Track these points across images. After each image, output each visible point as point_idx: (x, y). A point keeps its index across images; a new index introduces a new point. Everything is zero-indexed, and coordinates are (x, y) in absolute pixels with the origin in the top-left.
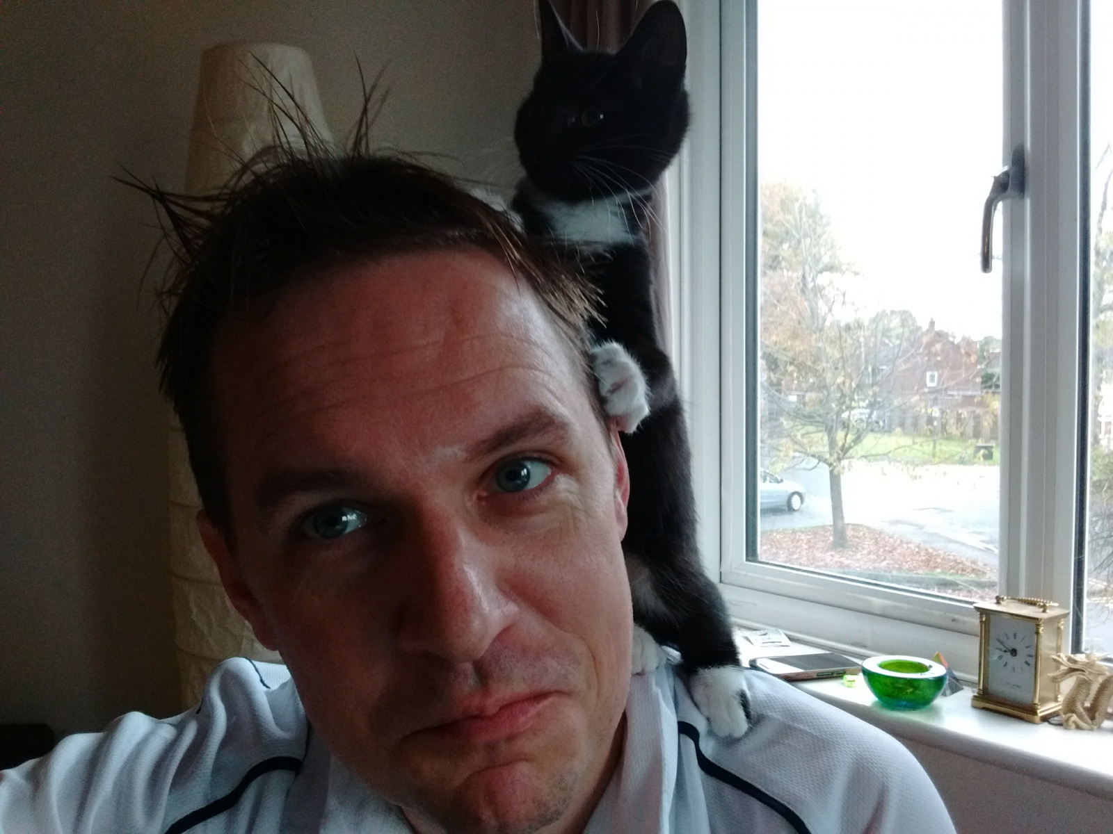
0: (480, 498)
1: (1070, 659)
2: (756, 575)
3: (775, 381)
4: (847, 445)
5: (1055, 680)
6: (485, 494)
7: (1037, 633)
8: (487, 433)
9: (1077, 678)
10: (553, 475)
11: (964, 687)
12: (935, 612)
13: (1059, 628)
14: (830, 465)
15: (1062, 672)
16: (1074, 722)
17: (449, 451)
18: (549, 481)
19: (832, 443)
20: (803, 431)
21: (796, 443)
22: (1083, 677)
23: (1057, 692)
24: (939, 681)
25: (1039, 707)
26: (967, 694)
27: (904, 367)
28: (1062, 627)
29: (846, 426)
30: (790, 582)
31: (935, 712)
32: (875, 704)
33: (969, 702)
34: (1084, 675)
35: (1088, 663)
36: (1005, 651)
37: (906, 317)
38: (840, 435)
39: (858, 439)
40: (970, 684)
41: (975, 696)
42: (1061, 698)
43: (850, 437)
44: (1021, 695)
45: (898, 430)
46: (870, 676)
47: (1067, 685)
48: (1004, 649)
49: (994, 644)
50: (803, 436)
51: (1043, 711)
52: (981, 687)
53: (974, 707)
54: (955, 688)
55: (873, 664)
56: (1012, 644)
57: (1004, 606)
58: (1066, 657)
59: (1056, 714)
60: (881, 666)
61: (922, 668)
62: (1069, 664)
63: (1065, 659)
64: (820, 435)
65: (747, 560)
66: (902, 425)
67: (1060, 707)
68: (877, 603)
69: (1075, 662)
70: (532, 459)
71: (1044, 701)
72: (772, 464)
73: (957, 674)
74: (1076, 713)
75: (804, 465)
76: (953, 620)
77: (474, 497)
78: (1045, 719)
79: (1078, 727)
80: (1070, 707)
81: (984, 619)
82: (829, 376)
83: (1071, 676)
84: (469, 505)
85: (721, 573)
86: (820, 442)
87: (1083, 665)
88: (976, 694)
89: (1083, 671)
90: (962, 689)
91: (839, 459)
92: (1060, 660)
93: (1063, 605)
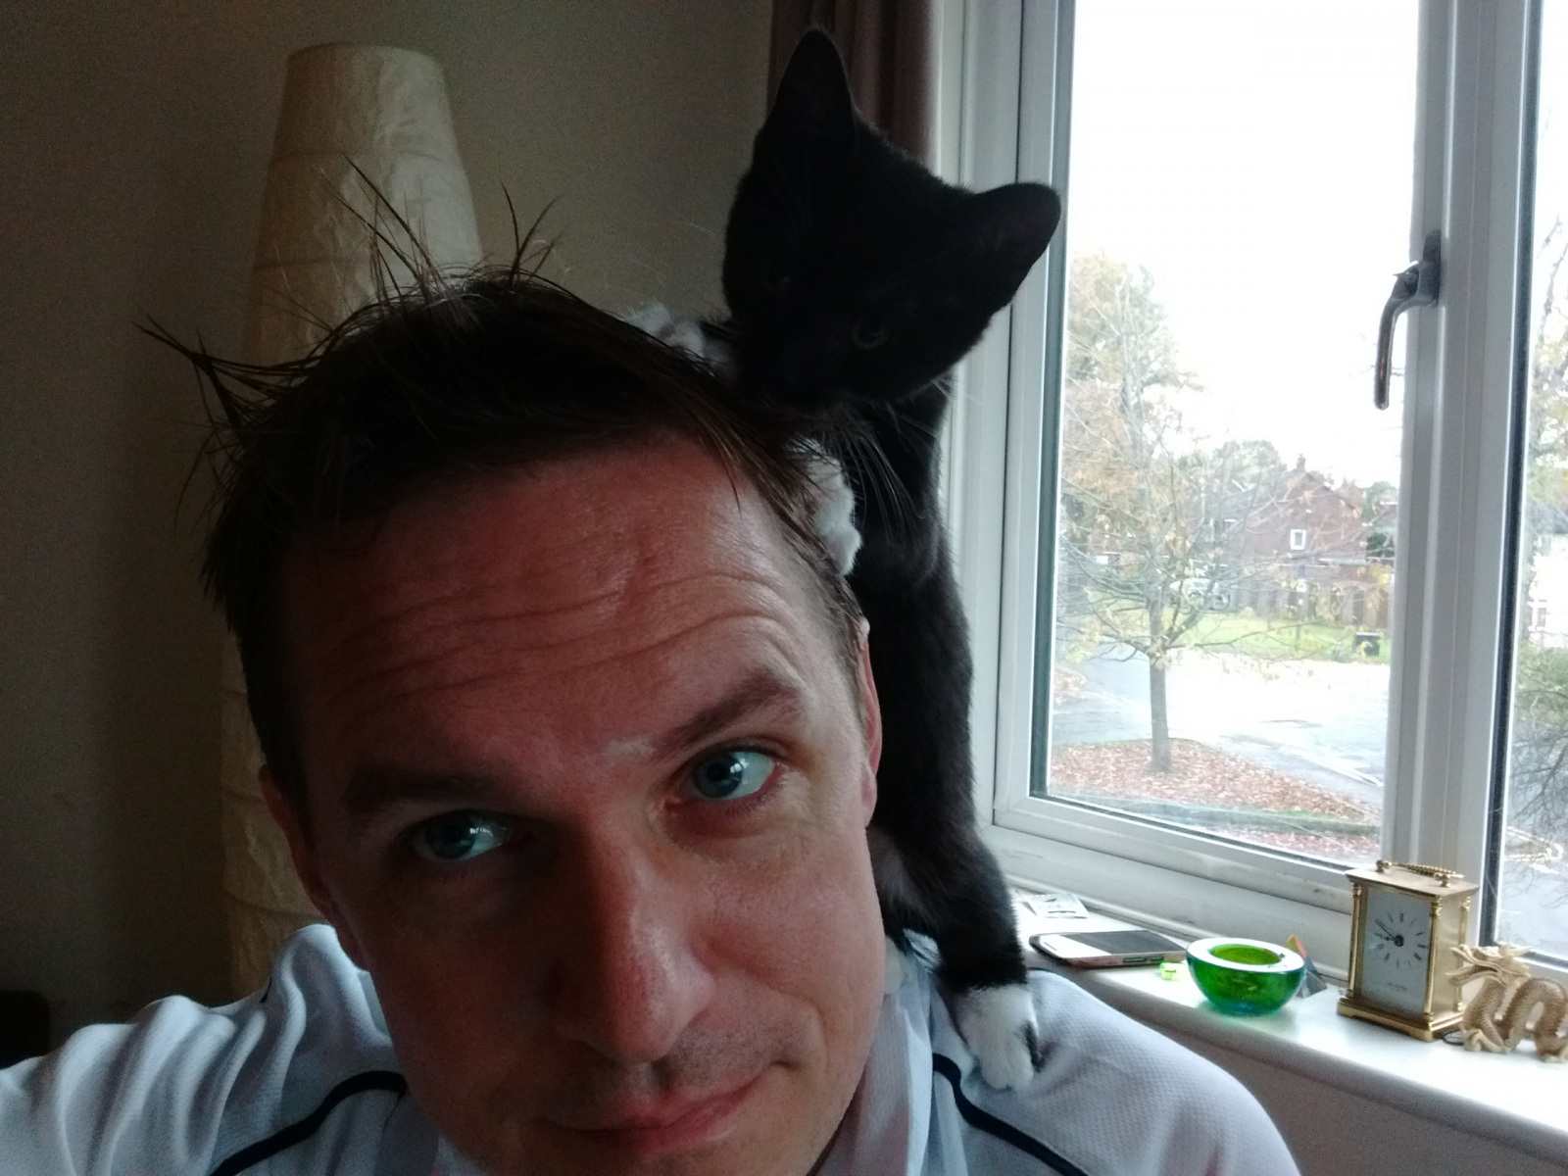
0: (669, 807)
1: (1477, 954)
2: (1042, 816)
3: (1078, 535)
4: (1176, 629)
5: (1456, 982)
6: (677, 800)
7: (1433, 916)
8: (685, 717)
9: (1487, 980)
10: (777, 772)
11: (1328, 985)
12: (1289, 878)
13: (1463, 909)
14: (1151, 656)
15: (1466, 971)
16: (1480, 1041)
17: (628, 746)
18: (771, 785)
19: (1155, 625)
20: (1115, 607)
21: (1104, 623)
22: (1493, 978)
23: (1458, 997)
24: (1293, 977)
25: (1431, 1018)
26: (1332, 995)
27: (1260, 522)
28: (1468, 908)
29: (1176, 601)
30: (1091, 828)
31: (1287, 1020)
32: (1204, 1004)
33: (1334, 1008)
34: (1496, 976)
35: (1501, 960)
36: (1388, 939)
37: (1265, 453)
38: (1167, 613)
39: (1191, 621)
40: (1337, 981)
41: (1342, 1000)
42: (1462, 1007)
43: (1181, 618)
44: (1407, 1001)
45: (1249, 609)
46: (1198, 967)
47: (1472, 989)
48: (1387, 935)
49: (1371, 927)
50: (1115, 613)
51: (1436, 1023)
52: (1352, 987)
53: (1342, 1014)
54: (1314, 989)
55: (1201, 950)
56: (1397, 928)
57: (1388, 875)
58: (1472, 950)
59: (1454, 1029)
60: (1213, 953)
61: (1270, 958)
62: (1476, 959)
63: (1470, 953)
64: (1139, 612)
65: (1032, 795)
66: (1253, 604)
67: (1461, 1019)
68: (1211, 862)
69: (1484, 957)
70: (748, 749)
71: (1439, 1009)
72: (1072, 651)
73: (1318, 966)
74: (1482, 1029)
75: (1114, 654)
76: (1317, 891)
77: (662, 805)
78: (1439, 1035)
79: (1485, 1049)
80: (1475, 1020)
81: (1359, 892)
82: (1154, 530)
83: (1477, 977)
84: (653, 816)
85: (994, 810)
86: (1138, 622)
87: (1495, 962)
88: (1344, 997)
89: (1496, 971)
90: (1325, 988)
91: (1165, 648)
92: (1464, 954)
93: (1471, 877)
